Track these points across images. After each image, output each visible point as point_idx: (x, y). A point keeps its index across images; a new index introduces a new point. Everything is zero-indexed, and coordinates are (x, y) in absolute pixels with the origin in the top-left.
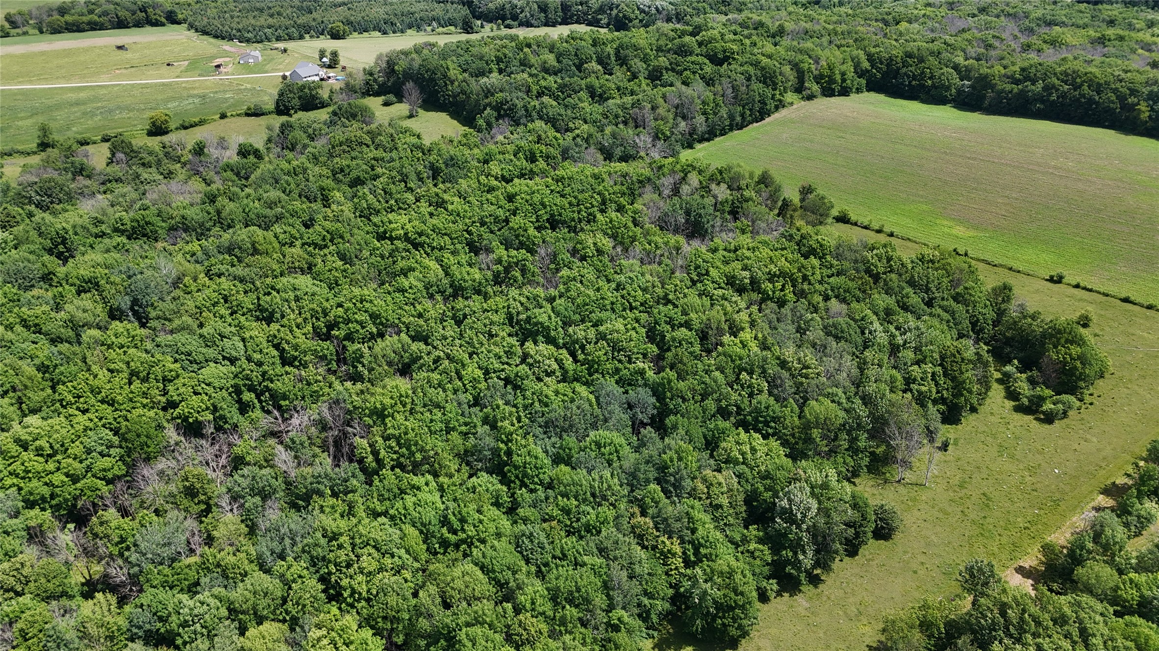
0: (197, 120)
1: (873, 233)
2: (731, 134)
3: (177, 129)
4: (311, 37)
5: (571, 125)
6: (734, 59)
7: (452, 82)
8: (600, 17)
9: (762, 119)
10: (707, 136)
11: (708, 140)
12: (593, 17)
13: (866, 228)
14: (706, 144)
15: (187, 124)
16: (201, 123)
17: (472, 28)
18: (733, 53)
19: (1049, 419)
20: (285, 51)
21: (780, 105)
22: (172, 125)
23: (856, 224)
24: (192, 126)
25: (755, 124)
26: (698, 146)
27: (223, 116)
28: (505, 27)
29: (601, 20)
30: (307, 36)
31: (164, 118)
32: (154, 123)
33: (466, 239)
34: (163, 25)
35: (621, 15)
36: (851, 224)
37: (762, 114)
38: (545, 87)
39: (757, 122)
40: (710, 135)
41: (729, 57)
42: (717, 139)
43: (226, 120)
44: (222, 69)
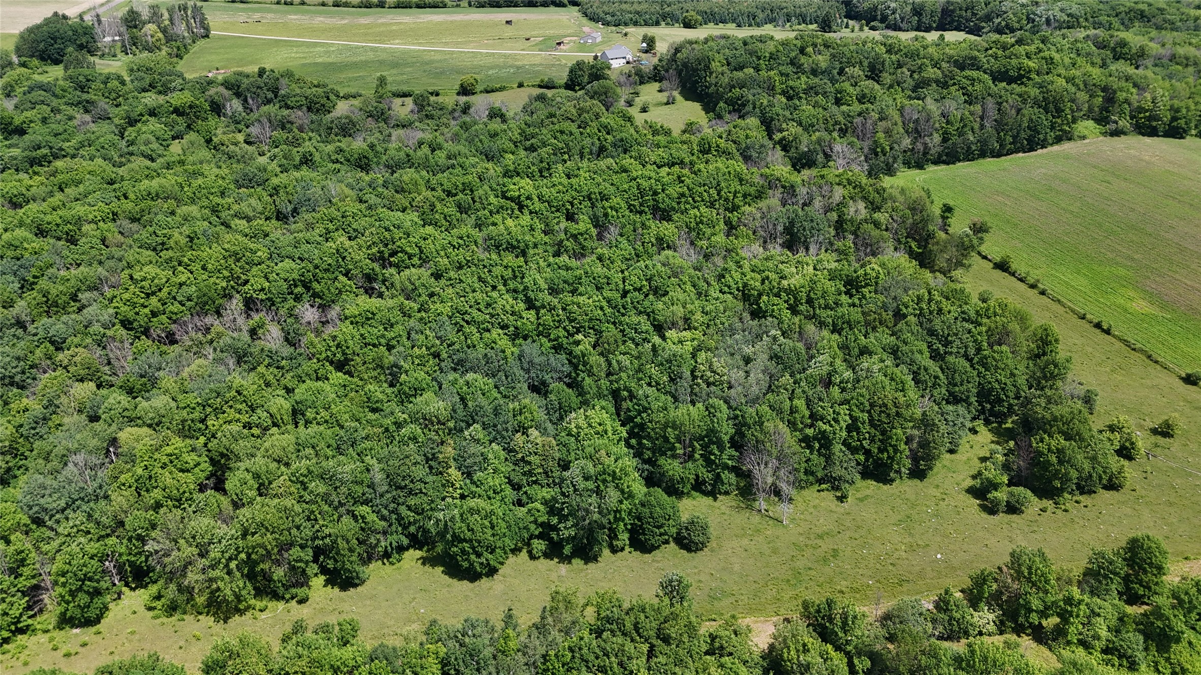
0: (498, 86)
1: (1026, 287)
2: (981, 161)
3: (481, 92)
4: (667, 24)
5: (784, 126)
6: (1029, 79)
7: (711, 73)
8: (983, 24)
9: (1032, 149)
10: (944, 158)
11: (947, 163)
12: (976, 24)
13: (1021, 280)
14: (943, 167)
15: (489, 89)
16: (501, 89)
17: (830, 27)
18: (1030, 71)
19: (991, 509)
20: (626, 35)
21: (1064, 137)
22: (479, 88)
23: (1013, 274)
24: (493, 91)
25: (1021, 155)
26: (931, 168)
27: (521, 85)
28: (870, 29)
29: (983, 28)
30: (663, 23)
31: (473, 81)
32: (462, 85)
33: (567, 210)
34: (564, 6)
35: (1003, 23)
36: (1010, 273)
37: (1032, 144)
38: (791, 88)
39: (1025, 152)
40: (949, 157)
41: (1023, 76)
42: (959, 164)
43: (522, 89)
44: (562, 46)
